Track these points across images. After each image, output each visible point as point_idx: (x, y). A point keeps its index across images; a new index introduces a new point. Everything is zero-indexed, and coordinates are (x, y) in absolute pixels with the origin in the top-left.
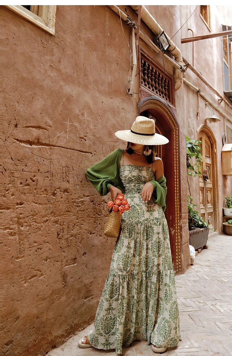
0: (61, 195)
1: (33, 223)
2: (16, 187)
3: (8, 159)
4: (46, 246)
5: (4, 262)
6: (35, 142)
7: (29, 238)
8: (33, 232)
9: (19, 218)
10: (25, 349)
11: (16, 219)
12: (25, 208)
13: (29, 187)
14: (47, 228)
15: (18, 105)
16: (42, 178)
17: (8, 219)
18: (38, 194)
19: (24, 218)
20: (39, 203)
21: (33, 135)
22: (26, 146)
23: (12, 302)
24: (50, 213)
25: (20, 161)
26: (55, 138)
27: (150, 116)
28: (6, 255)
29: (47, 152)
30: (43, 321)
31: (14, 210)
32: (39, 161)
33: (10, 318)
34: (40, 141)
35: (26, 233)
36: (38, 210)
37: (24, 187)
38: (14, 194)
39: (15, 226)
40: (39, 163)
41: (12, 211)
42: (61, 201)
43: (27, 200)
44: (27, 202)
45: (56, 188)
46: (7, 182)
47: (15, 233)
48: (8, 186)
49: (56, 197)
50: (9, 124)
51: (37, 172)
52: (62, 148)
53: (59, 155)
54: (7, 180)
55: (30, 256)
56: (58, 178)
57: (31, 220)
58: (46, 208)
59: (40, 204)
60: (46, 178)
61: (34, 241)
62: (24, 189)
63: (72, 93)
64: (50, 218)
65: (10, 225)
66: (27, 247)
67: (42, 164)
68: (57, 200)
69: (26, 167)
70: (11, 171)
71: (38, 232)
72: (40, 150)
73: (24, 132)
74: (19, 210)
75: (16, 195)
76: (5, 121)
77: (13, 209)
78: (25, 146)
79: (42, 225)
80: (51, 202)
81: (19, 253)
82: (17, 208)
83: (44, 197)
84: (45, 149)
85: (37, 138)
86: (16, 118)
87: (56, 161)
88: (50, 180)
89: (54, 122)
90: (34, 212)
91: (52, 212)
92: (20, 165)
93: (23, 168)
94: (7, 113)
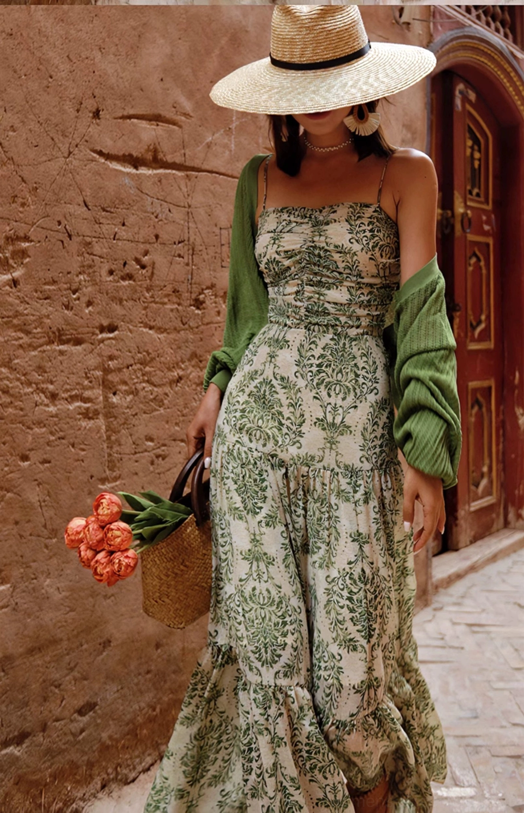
0: (216, 307)
1: (144, 385)
2: (97, 284)
3: (76, 207)
4: (178, 449)
5: (70, 490)
6: (146, 159)
7: (134, 426)
8: (142, 409)
9: (107, 371)
10: (127, 729)
11: (99, 373)
12: (122, 340)
13: (131, 282)
14: (181, 401)
15: (100, 57)
16: (166, 258)
17: (78, 373)
18: (156, 303)
19: (120, 370)
20: (159, 328)
21: (140, 141)
22: (122, 169)
23: (91, 599)
24: (188, 356)
25: (107, 211)
26: (199, 149)
27: (458, 84)
28: (74, 472)
29: (177, 188)
30: (172, 655)
31: (93, 347)
32: (158, 211)
33: (87, 642)
34: (160, 156)
35: (124, 413)
36: (156, 349)
37: (118, 282)
38: (94, 302)
39: (97, 393)
40: (156, 217)
41: (87, 349)
42: (217, 323)
43: (127, 319)
44: (128, 323)
45: (204, 287)
46: (75, 267)
47: (96, 413)
48: (77, 279)
49: (203, 311)
50: (78, 111)
51: (151, 241)
52: (217, 175)
53: (211, 195)
54: (75, 263)
55: (135, 477)
56: (208, 259)
57: (138, 378)
58: (177, 342)
59: (160, 330)
60: (177, 258)
61: (146, 436)
62: (117, 289)
63: (244, 23)
64: (189, 372)
65: (84, 388)
66: (127, 451)
67: (166, 219)
68: (206, 320)
69: (123, 228)
70: (85, 238)
71: (156, 410)
72: (160, 181)
73: (118, 130)
74: (107, 346)
75: (98, 304)
76: (68, 102)
77: (92, 344)
78: (121, 171)
79: (167, 391)
80: (191, 324)
81: (108, 467)
82: (102, 341)
83: (172, 310)
84: (175, 178)
85: (151, 147)
86: (97, 92)
87: (202, 211)
88: (187, 264)
89: (197, 103)
90: (145, 353)
91: (194, 355)
92: (108, 222)
93: (116, 229)
94: (73, 81)
